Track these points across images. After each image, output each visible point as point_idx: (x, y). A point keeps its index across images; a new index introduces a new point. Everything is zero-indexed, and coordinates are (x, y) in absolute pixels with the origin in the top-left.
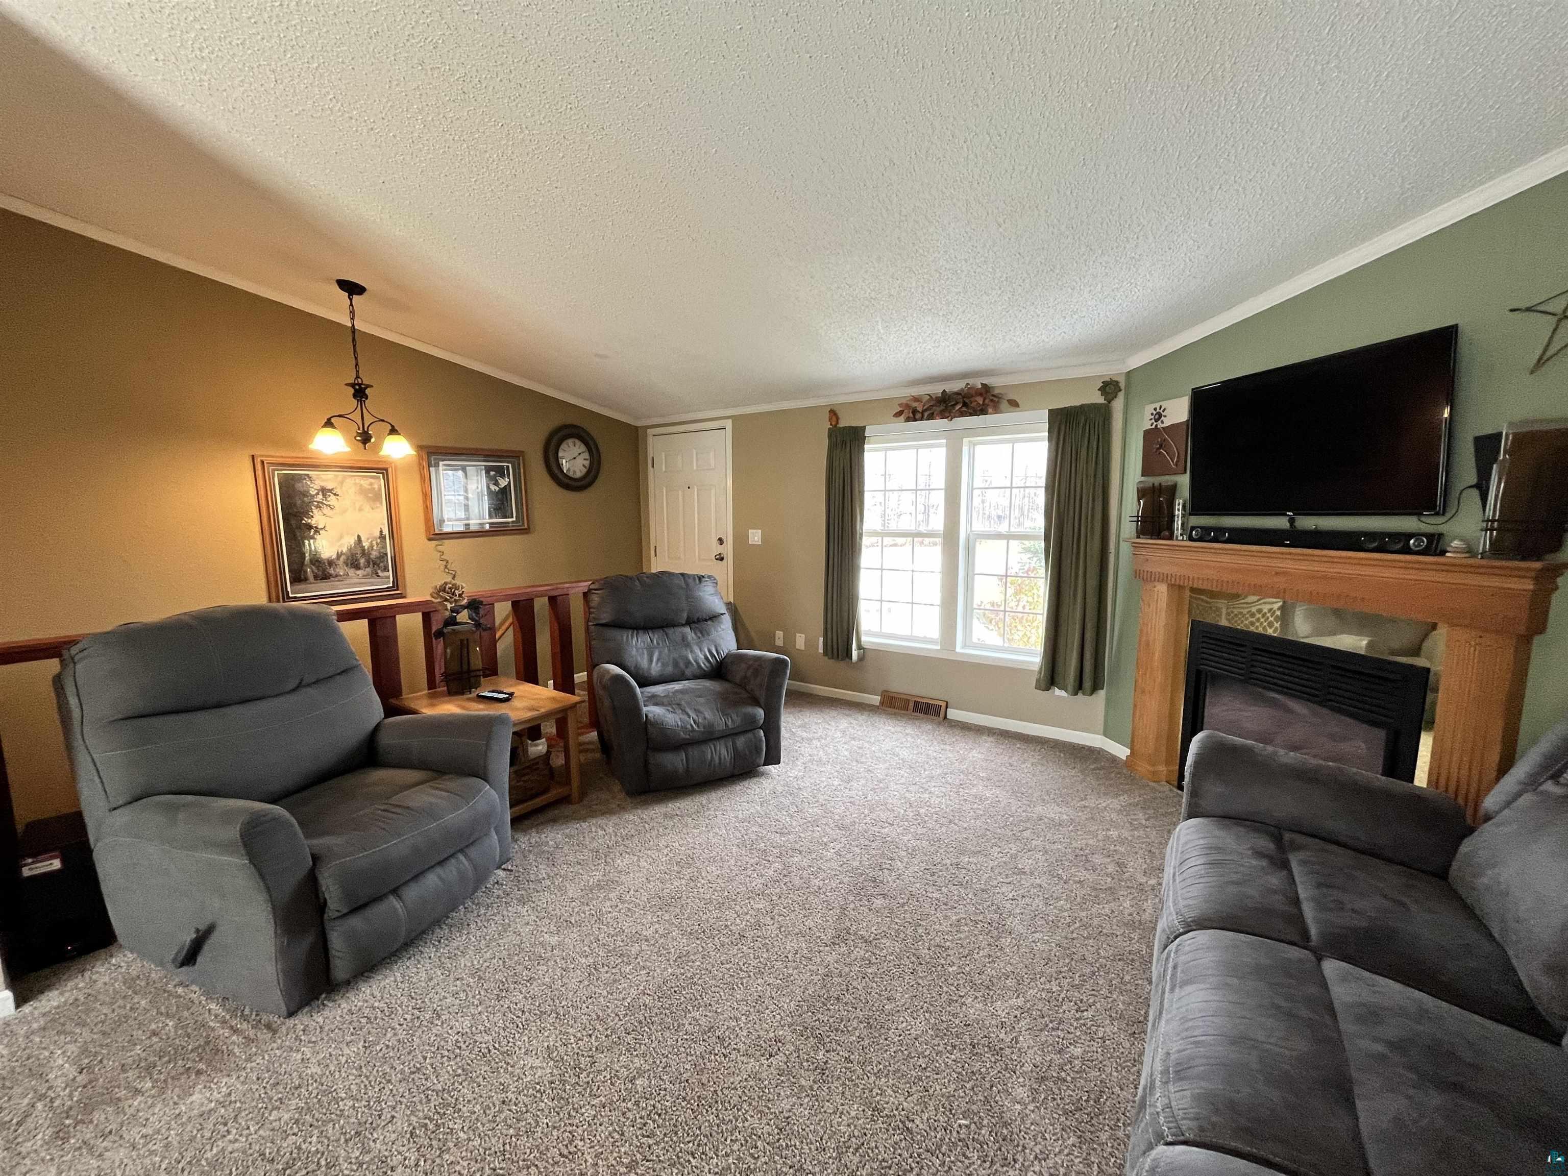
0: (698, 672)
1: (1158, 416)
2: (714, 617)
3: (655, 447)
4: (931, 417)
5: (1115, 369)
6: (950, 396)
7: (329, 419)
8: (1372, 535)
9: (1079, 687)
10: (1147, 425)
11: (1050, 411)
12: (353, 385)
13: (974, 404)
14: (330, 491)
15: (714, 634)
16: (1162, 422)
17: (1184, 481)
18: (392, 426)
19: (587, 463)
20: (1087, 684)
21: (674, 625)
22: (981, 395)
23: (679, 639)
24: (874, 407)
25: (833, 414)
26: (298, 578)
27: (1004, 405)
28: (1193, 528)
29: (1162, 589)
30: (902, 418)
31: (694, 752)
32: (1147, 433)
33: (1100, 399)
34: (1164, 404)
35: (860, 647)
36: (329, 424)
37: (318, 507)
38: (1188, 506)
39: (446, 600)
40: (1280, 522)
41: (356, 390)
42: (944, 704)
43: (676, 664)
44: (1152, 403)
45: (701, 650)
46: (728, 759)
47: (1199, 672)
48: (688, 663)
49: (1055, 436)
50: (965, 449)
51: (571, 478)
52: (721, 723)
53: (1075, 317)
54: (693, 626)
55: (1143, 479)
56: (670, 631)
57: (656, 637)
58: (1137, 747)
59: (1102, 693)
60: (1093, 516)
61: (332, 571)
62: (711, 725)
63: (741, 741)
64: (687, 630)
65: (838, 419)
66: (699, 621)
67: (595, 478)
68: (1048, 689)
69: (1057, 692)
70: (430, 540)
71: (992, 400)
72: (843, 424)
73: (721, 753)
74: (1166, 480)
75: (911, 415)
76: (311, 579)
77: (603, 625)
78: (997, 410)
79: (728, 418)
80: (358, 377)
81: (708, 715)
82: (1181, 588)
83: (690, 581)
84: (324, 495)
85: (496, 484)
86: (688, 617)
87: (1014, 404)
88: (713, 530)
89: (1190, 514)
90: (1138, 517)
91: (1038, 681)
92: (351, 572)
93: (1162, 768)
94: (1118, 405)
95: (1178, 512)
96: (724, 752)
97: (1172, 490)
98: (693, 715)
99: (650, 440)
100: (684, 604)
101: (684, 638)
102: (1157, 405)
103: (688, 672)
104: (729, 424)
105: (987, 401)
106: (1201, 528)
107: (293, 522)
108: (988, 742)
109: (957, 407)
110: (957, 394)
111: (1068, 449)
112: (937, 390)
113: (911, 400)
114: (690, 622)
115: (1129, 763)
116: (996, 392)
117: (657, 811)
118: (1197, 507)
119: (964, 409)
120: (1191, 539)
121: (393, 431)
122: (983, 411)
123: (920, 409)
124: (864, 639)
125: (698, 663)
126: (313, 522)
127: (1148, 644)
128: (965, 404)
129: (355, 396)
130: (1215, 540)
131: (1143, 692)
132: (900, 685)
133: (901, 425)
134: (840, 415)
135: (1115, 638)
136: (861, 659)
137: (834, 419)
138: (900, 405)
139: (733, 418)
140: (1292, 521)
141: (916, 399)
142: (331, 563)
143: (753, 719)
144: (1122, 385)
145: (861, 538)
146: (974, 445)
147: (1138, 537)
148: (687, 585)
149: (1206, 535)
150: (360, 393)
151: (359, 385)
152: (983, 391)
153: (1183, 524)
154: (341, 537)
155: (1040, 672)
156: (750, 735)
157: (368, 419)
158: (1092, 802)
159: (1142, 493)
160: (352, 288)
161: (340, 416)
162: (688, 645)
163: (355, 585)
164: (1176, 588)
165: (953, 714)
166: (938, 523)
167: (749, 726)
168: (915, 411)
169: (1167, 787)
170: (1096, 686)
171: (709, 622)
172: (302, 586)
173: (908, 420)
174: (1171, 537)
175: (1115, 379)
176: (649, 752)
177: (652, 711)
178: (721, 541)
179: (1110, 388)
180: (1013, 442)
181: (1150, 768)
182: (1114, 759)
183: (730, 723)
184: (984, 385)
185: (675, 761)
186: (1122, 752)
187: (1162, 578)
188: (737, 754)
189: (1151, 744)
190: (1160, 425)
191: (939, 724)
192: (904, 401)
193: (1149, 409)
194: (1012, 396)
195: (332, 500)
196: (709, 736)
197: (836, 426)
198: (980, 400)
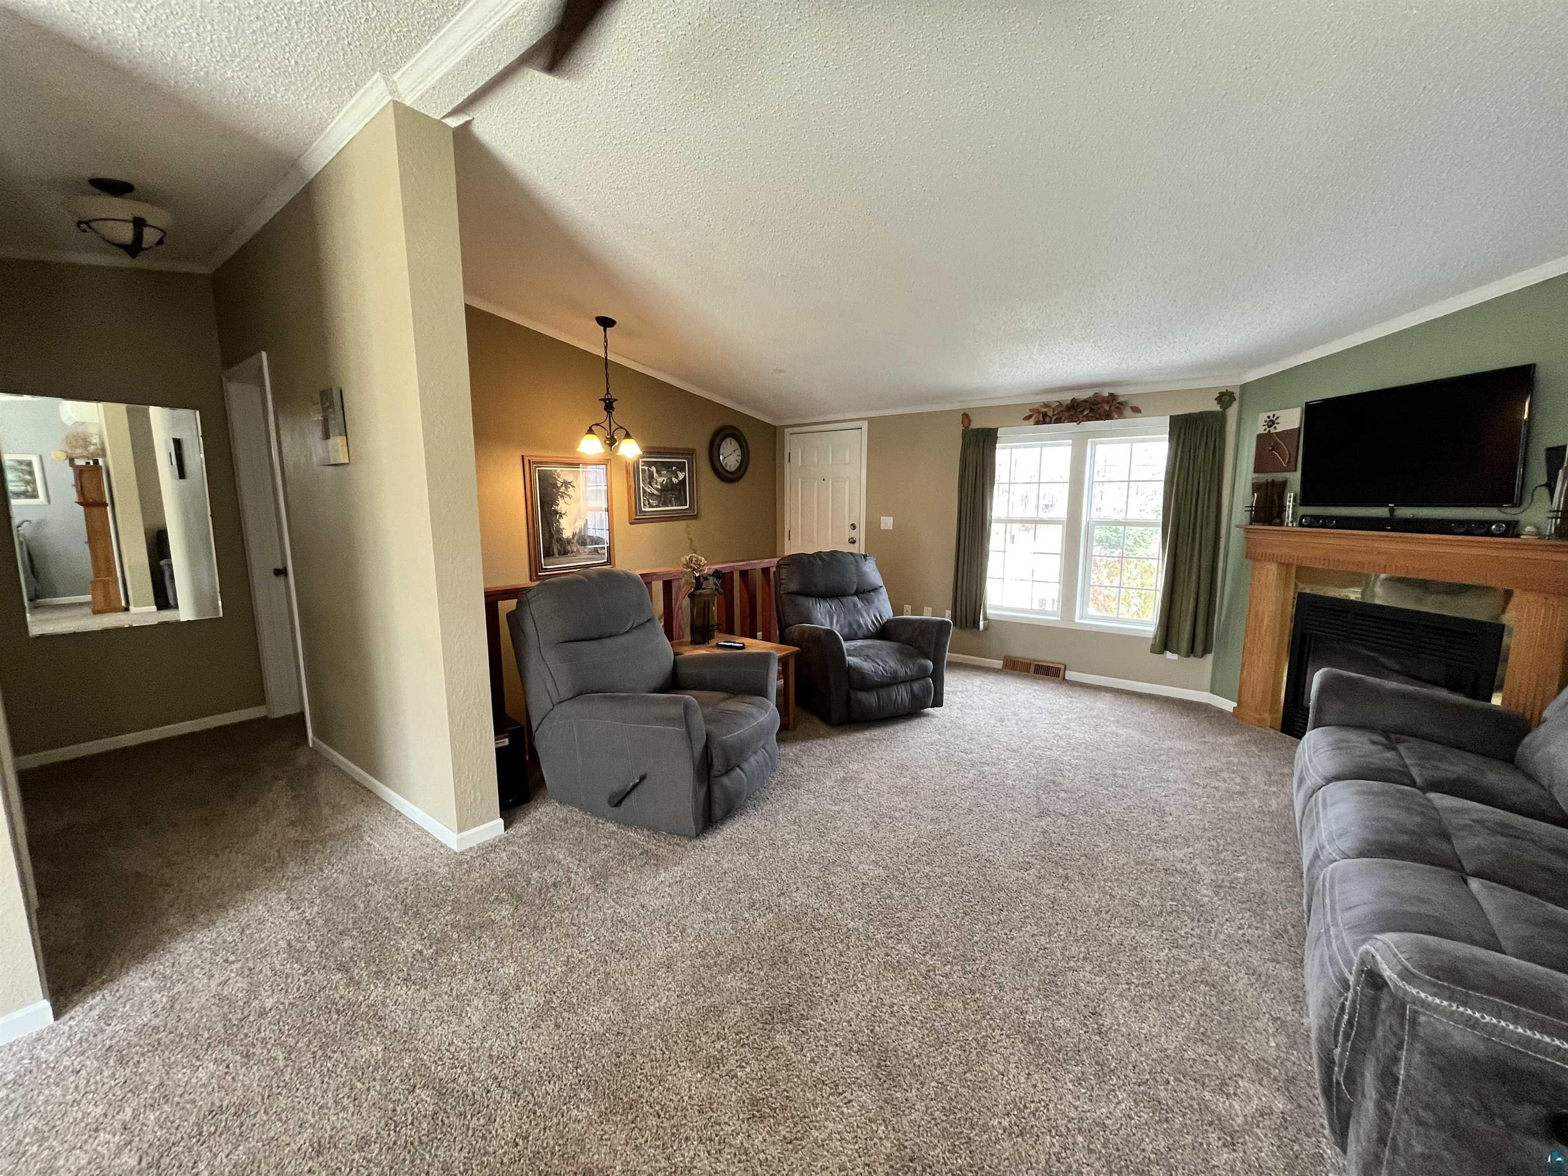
0: (866, 633)
1: (1272, 423)
2: (875, 589)
3: (793, 444)
4: (1059, 421)
5: (1232, 381)
6: (1078, 403)
7: (591, 428)
8: (1460, 522)
9: (1192, 651)
10: (1261, 430)
11: (1171, 417)
12: (604, 400)
13: (1101, 411)
14: (570, 483)
15: (877, 603)
16: (1275, 428)
17: (1295, 479)
18: (627, 432)
19: (739, 458)
20: (1199, 647)
21: (845, 594)
22: (1108, 402)
23: (851, 606)
24: (1007, 411)
25: (966, 417)
26: (548, 554)
27: (1127, 411)
28: (1302, 517)
29: (1273, 568)
30: (1032, 420)
31: (883, 693)
32: (1260, 437)
33: (1216, 407)
34: (1277, 413)
35: (985, 619)
36: (590, 431)
37: (562, 496)
38: (1298, 498)
39: (694, 570)
40: (1382, 512)
41: (606, 404)
42: (1062, 667)
43: (850, 625)
44: (1266, 411)
45: (869, 615)
46: (907, 700)
47: (1303, 636)
48: (860, 626)
49: (1175, 439)
50: (1089, 447)
51: (728, 472)
52: (902, 671)
53: (1207, 343)
54: (860, 596)
55: (1256, 475)
56: (844, 600)
57: (834, 605)
58: (1244, 699)
59: (1210, 657)
60: (1208, 506)
61: (569, 548)
62: (895, 672)
63: (916, 686)
64: (856, 599)
65: (970, 421)
66: (864, 592)
67: (745, 470)
68: (1162, 652)
69: (1169, 655)
70: (631, 523)
71: (1117, 408)
72: (975, 425)
73: (902, 694)
74: (1279, 476)
75: (1041, 419)
76: (557, 555)
77: (793, 593)
78: (1121, 415)
79: (864, 419)
80: (608, 393)
81: (892, 664)
82: (1288, 565)
83: (859, 559)
84: (566, 487)
85: (677, 477)
86: (857, 590)
87: (1136, 410)
88: (847, 518)
89: (1301, 505)
90: (1252, 507)
91: (1153, 645)
92: (581, 549)
93: (1267, 716)
94: (1232, 413)
95: (1289, 503)
96: (905, 693)
97: (1282, 486)
98: (881, 663)
99: (787, 438)
100: (855, 579)
101: (855, 606)
102: (1271, 414)
103: (860, 634)
104: (865, 425)
105: (1113, 408)
106: (1311, 516)
107: (546, 509)
108: (1108, 697)
109: (1085, 413)
110: (1085, 401)
111: (1187, 449)
112: (1067, 397)
113: (1042, 406)
114: (857, 593)
115: (1236, 713)
116: (1120, 400)
117: (861, 737)
118: (1306, 499)
119: (1091, 414)
120: (1301, 525)
121: (627, 436)
122: (1108, 416)
123: (1050, 414)
124: (989, 611)
125: (867, 628)
126: (558, 508)
127: (1256, 614)
128: (1092, 410)
129: (605, 409)
130: (1324, 526)
131: (1252, 654)
132: (1019, 651)
133: (1031, 428)
134: (971, 418)
135: (1224, 608)
136: (986, 628)
137: (966, 421)
138: (1030, 410)
139: (870, 420)
140: (1392, 511)
141: (1046, 405)
142: (569, 541)
143: (924, 669)
144: (1237, 396)
145: (990, 525)
146: (1096, 444)
147: (1251, 524)
148: (857, 562)
149: (1315, 522)
150: (609, 406)
151: (608, 399)
152: (1110, 399)
153: (1293, 514)
154: (575, 521)
155: (1155, 638)
156: (922, 682)
157: (614, 427)
158: (1210, 738)
159: (1256, 487)
160: (606, 322)
161: (597, 425)
162: (859, 612)
163: (584, 559)
164: (1285, 565)
165: (1070, 675)
166: (1061, 511)
167: (922, 674)
168: (1045, 415)
169: (1272, 732)
170: (1206, 651)
171: (872, 593)
172: (551, 560)
173: (1037, 423)
174: (1281, 524)
175: (1230, 390)
176: (851, 691)
177: (851, 660)
178: (853, 527)
179: (1225, 398)
180: (1132, 442)
181: (1257, 716)
182: (1221, 712)
183: (908, 671)
184: (1111, 395)
185: (870, 699)
186: (1229, 705)
187: (1270, 558)
188: (914, 697)
189: (1259, 695)
190: (1272, 430)
191: (1061, 683)
192: (1034, 407)
193: (1263, 417)
194: (1134, 403)
195: (571, 491)
196: (894, 681)
197: (968, 427)
198: (1107, 407)
